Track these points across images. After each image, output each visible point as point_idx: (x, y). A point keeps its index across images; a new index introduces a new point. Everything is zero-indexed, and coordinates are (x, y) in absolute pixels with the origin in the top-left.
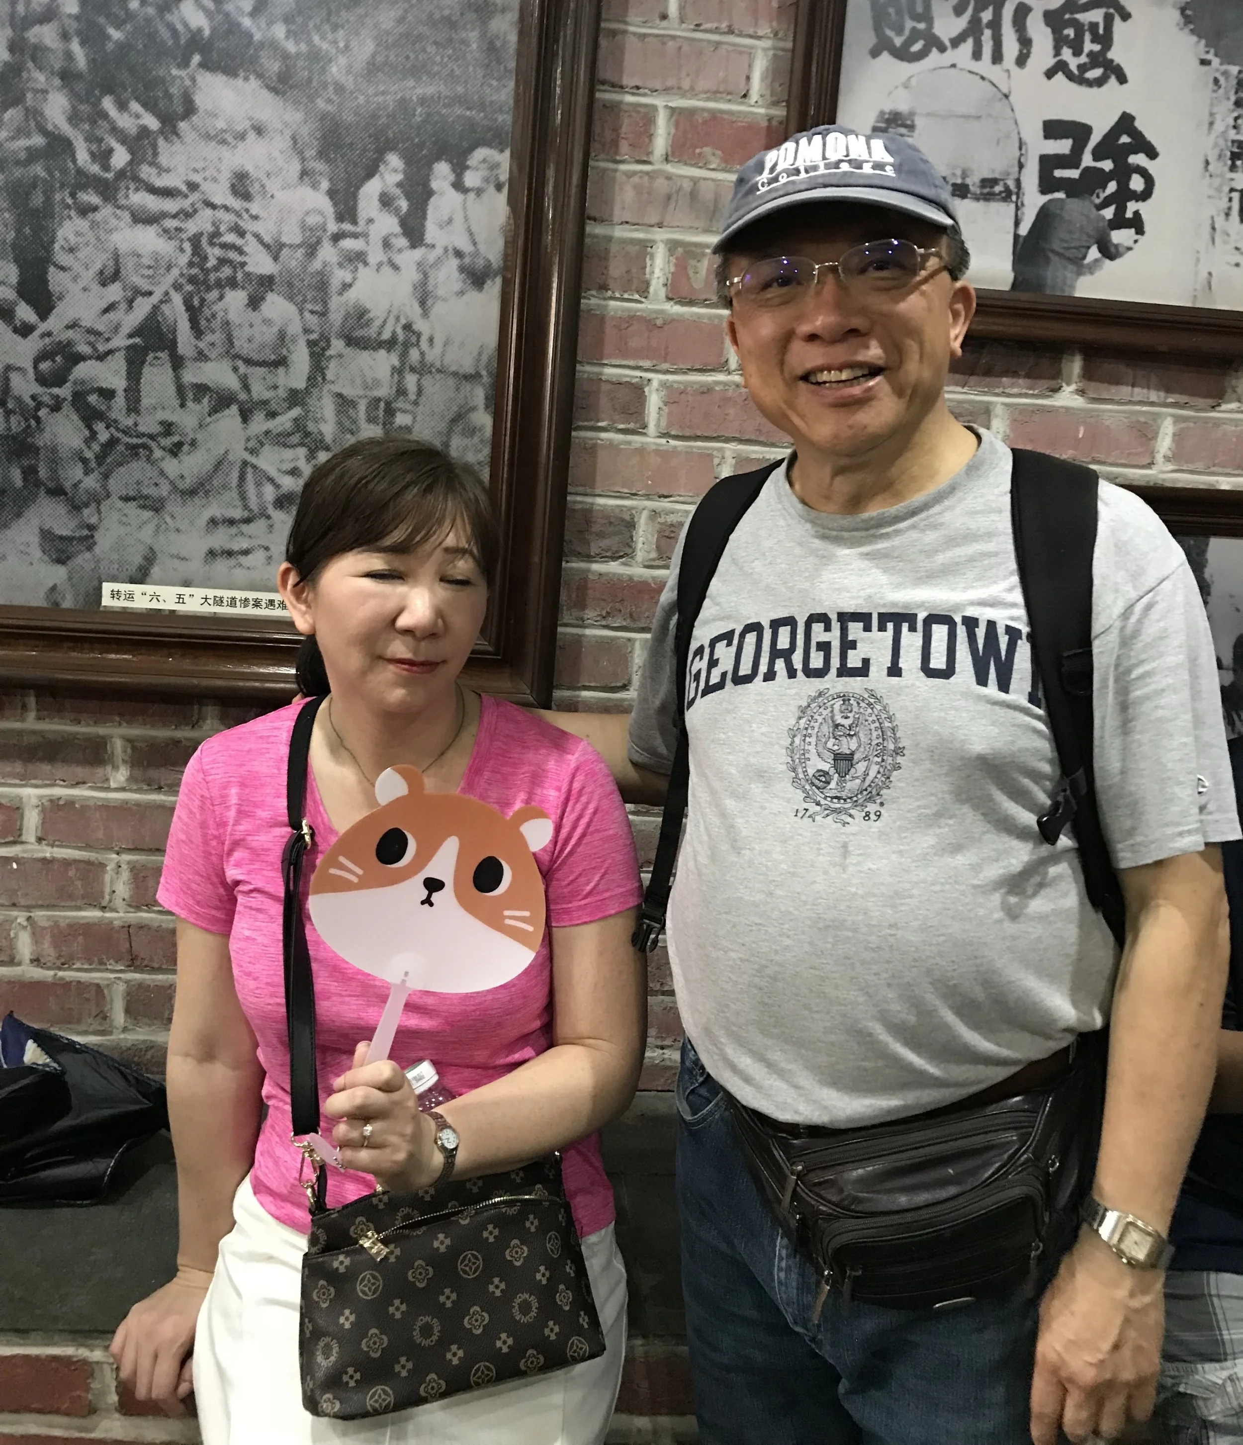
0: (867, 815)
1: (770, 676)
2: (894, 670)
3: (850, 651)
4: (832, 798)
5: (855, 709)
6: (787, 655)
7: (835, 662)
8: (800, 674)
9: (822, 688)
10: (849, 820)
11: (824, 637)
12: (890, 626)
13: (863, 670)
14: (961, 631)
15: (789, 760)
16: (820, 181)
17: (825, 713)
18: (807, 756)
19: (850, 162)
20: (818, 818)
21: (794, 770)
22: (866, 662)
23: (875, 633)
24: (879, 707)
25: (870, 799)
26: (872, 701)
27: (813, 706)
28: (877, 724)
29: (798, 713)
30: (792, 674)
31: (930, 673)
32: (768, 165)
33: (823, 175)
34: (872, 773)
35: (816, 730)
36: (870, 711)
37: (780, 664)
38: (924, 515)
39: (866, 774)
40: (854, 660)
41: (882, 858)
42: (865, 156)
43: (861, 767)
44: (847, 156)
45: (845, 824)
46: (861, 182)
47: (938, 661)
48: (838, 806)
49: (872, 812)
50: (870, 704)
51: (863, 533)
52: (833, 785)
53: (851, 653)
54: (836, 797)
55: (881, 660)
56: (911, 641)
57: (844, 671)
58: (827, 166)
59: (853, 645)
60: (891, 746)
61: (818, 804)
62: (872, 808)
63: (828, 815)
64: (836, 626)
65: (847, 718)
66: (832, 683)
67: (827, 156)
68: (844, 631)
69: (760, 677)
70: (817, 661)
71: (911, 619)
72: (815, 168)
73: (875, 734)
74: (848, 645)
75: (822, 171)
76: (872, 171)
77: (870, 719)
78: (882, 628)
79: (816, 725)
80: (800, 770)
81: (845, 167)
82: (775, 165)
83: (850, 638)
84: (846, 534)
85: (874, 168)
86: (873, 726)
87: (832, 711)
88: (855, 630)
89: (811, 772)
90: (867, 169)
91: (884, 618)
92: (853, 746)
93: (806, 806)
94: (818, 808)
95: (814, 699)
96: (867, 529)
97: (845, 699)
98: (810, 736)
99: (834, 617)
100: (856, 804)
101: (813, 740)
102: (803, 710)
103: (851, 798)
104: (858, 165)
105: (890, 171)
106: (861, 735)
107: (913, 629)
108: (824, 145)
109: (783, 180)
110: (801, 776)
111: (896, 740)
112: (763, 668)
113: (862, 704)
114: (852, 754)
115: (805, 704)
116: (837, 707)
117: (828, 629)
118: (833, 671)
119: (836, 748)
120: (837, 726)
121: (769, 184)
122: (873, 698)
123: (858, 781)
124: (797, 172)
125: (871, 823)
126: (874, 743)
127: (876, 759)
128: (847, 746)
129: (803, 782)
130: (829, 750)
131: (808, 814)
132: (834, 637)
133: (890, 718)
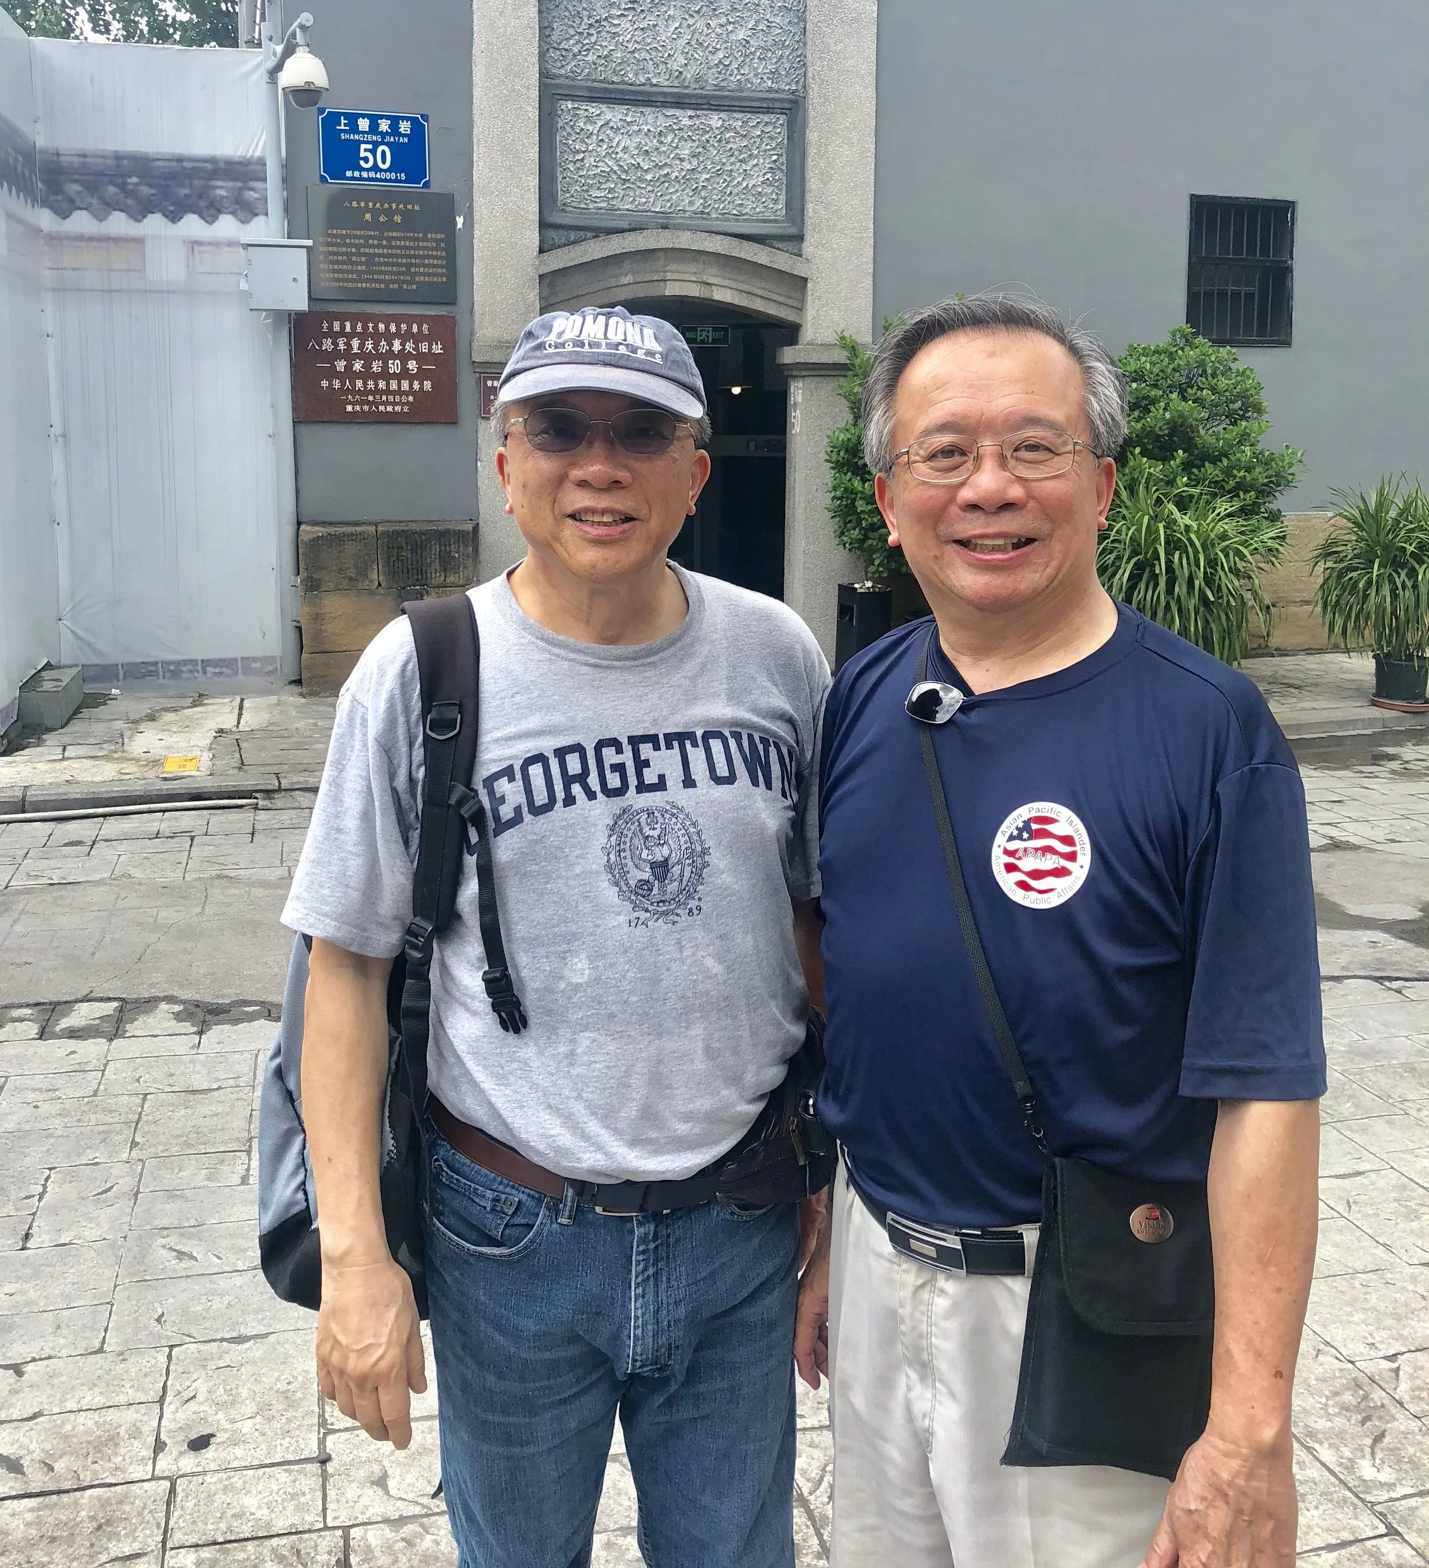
0: (691, 910)
1: (570, 800)
2: (689, 782)
3: (645, 770)
4: (658, 903)
5: (661, 820)
6: (582, 778)
7: (633, 781)
8: (599, 795)
9: (625, 805)
10: (677, 919)
11: (618, 759)
12: (676, 744)
13: (661, 785)
14: (732, 743)
15: (610, 876)
16: (601, 358)
17: (633, 828)
18: (625, 869)
19: (627, 346)
20: (649, 923)
21: (617, 884)
22: (662, 778)
23: (664, 751)
24: (682, 817)
25: (690, 896)
26: (675, 811)
27: (620, 822)
28: (683, 831)
29: (607, 833)
30: (591, 795)
31: (718, 780)
32: (556, 330)
33: (604, 354)
34: (687, 874)
35: (628, 844)
36: (674, 820)
37: (576, 789)
38: (679, 645)
39: (681, 875)
40: (650, 777)
41: (708, 945)
42: (639, 343)
43: (676, 870)
44: (625, 340)
45: (674, 923)
46: (636, 365)
47: (722, 770)
48: (665, 908)
49: (694, 907)
50: (673, 815)
51: (633, 663)
52: (655, 891)
53: (646, 771)
54: (661, 901)
55: (674, 775)
56: (697, 756)
57: (642, 787)
58: (609, 345)
59: (647, 763)
60: (699, 849)
61: (647, 911)
62: (693, 904)
63: (658, 919)
64: (628, 749)
65: (654, 829)
66: (634, 799)
67: (609, 336)
68: (636, 753)
69: (560, 803)
70: (614, 781)
71: (691, 736)
72: (598, 345)
73: (682, 840)
74: (641, 765)
75: (603, 349)
76: (644, 357)
77: (676, 828)
78: (669, 746)
79: (628, 839)
80: (622, 883)
81: (622, 349)
82: (563, 332)
83: (643, 758)
84: (617, 664)
85: (646, 354)
86: (679, 834)
87: (639, 825)
88: (646, 750)
89: (632, 883)
90: (640, 354)
91: (669, 738)
92: (665, 851)
93: (636, 914)
94: (648, 915)
95: (619, 817)
96: (635, 659)
97: (650, 813)
98: (624, 850)
99: (624, 741)
100: (679, 904)
101: (628, 854)
102: (612, 829)
103: (674, 899)
104: (634, 349)
105: (658, 359)
106: (670, 842)
107: (695, 745)
108: (607, 325)
109: (569, 348)
110: (625, 888)
111: (702, 842)
112: (560, 794)
113: (666, 815)
114: (666, 860)
115: (611, 823)
116: (643, 821)
117: (619, 751)
118: (632, 789)
119: (650, 857)
120: (647, 837)
121: (556, 347)
122: (675, 810)
123: (676, 884)
124: (582, 344)
125: (695, 916)
126: (683, 848)
127: (688, 861)
128: (660, 853)
129: (628, 894)
130: (644, 860)
131: (640, 922)
132: (627, 757)
133: (694, 824)
